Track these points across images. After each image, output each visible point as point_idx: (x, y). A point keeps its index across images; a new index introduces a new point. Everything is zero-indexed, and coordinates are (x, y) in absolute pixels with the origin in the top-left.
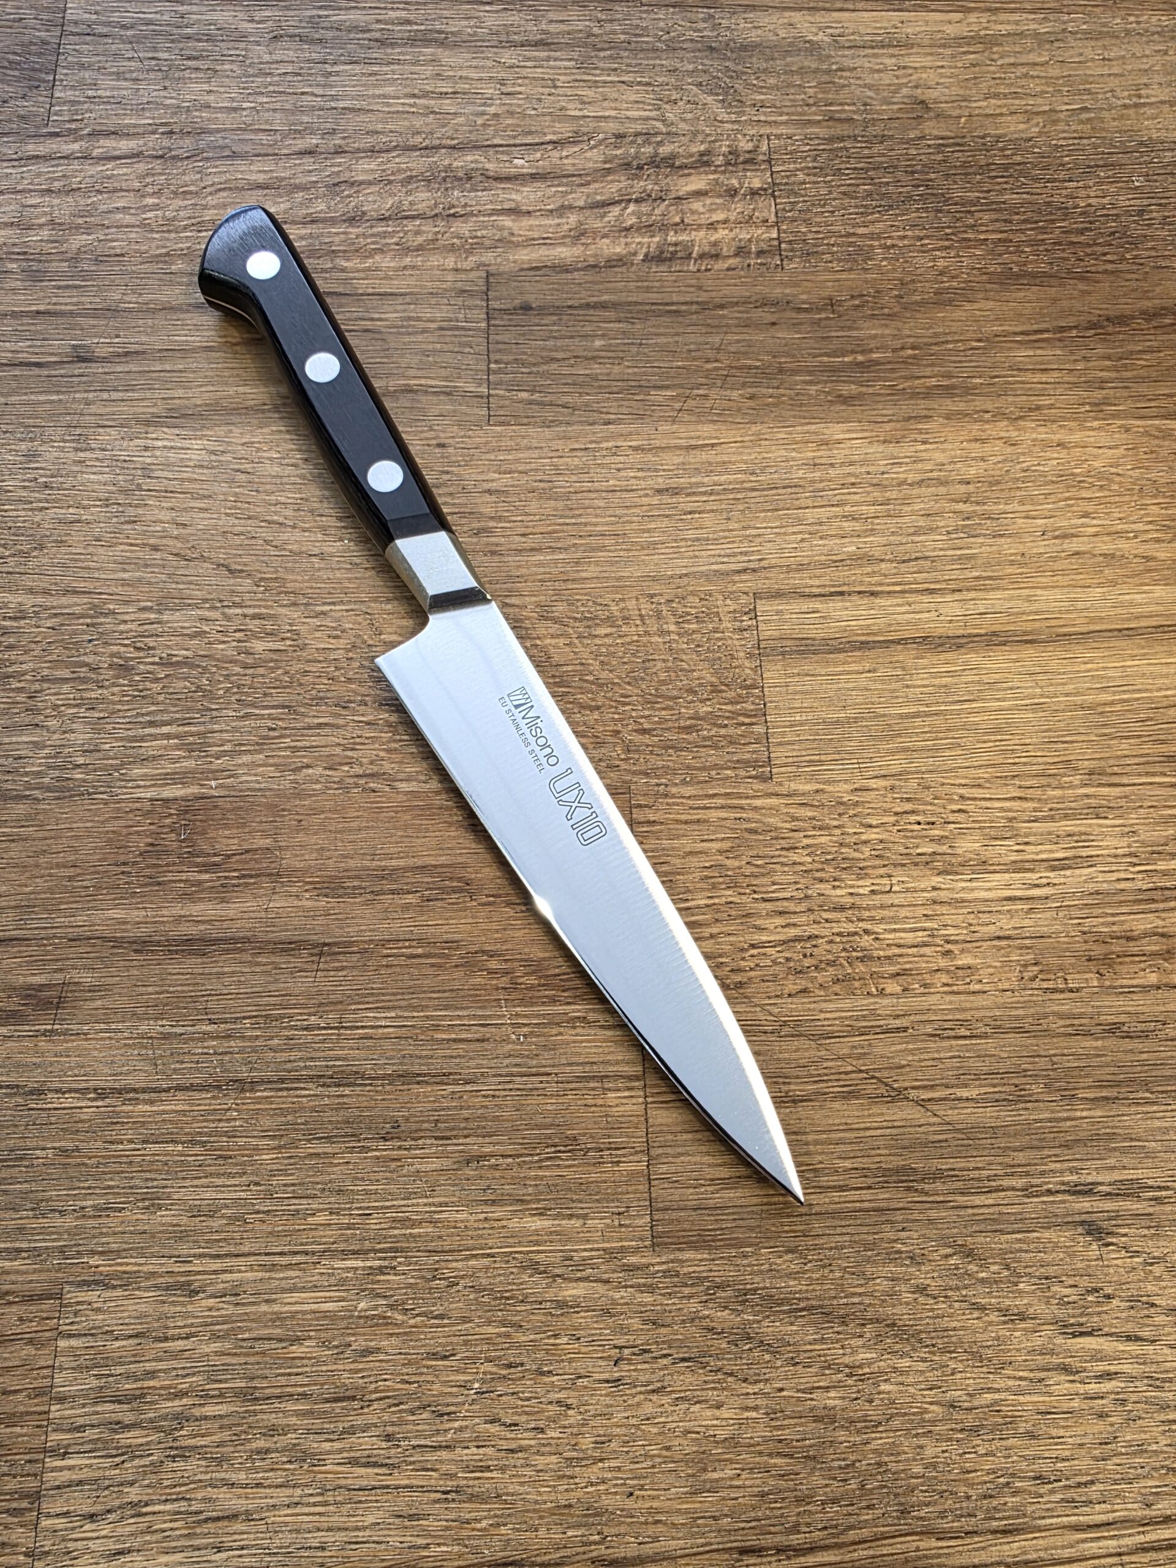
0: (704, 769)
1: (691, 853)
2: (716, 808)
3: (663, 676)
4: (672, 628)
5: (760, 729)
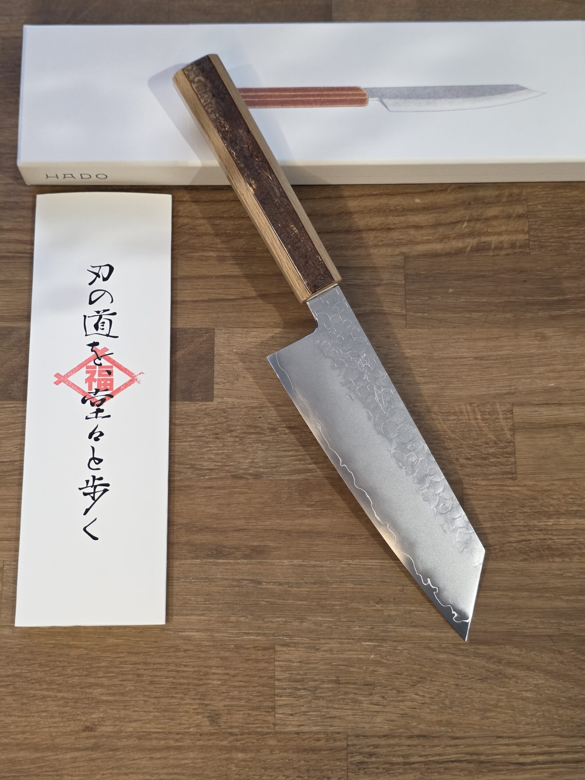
0: (491, 474)
1: (485, 507)
2: (495, 490)
3: (476, 437)
4: (479, 417)
5: (513, 460)
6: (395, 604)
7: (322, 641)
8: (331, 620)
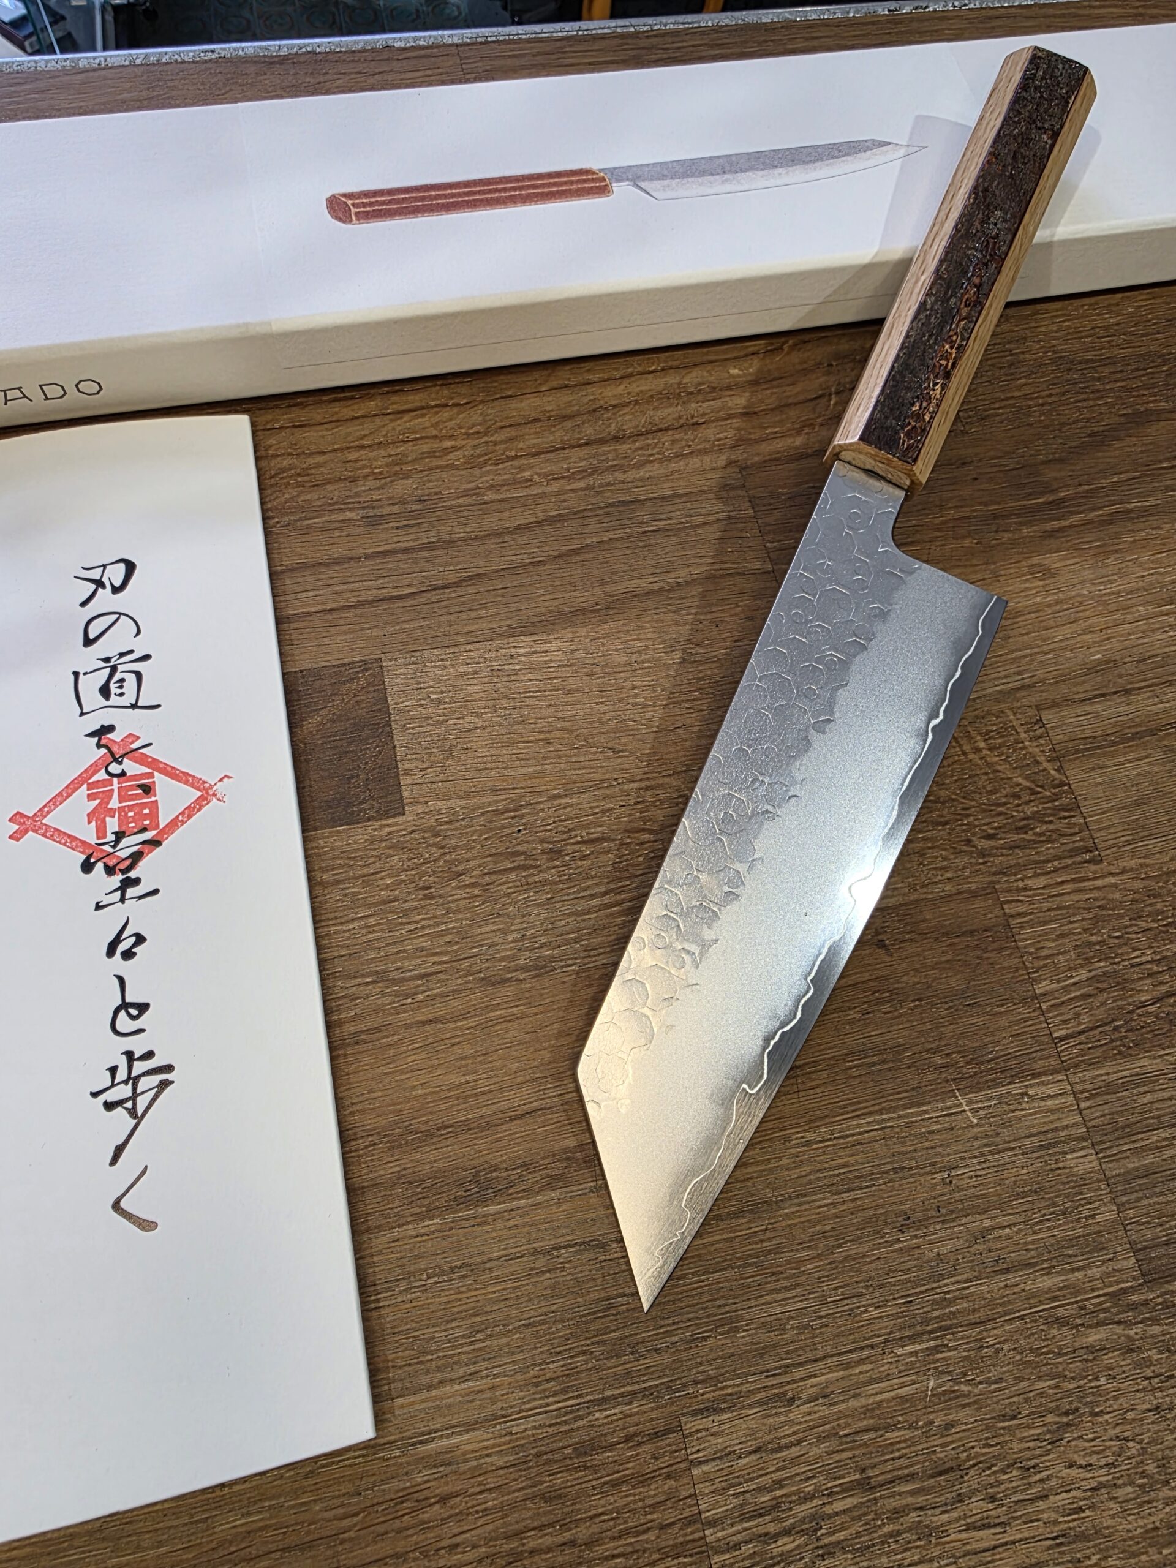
6: (943, 1222)
7: (798, 1373)
8: (803, 1305)
